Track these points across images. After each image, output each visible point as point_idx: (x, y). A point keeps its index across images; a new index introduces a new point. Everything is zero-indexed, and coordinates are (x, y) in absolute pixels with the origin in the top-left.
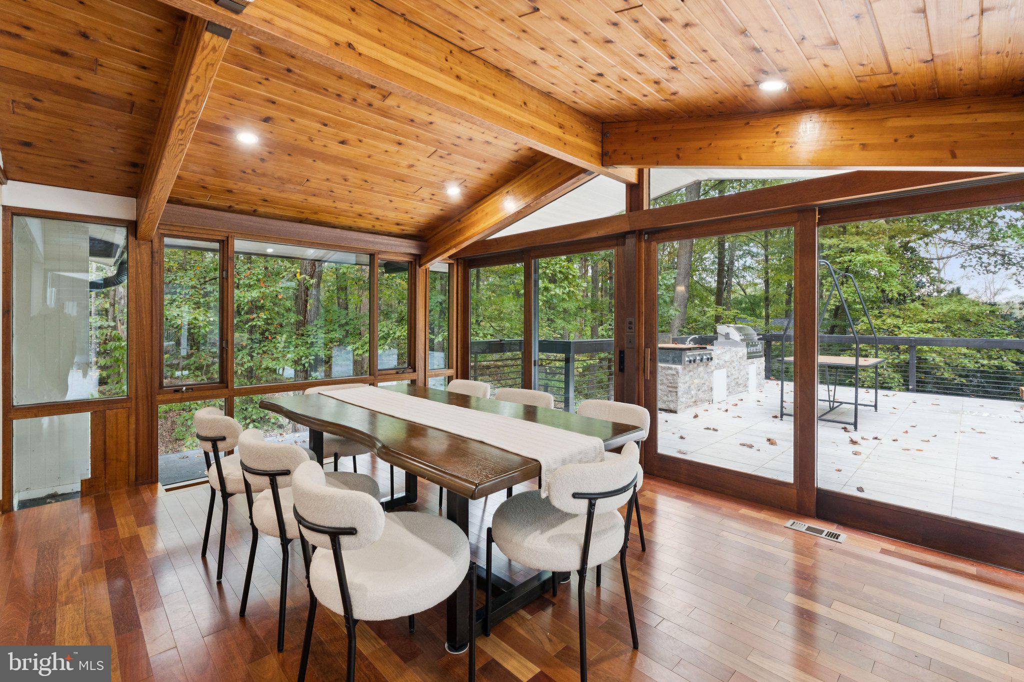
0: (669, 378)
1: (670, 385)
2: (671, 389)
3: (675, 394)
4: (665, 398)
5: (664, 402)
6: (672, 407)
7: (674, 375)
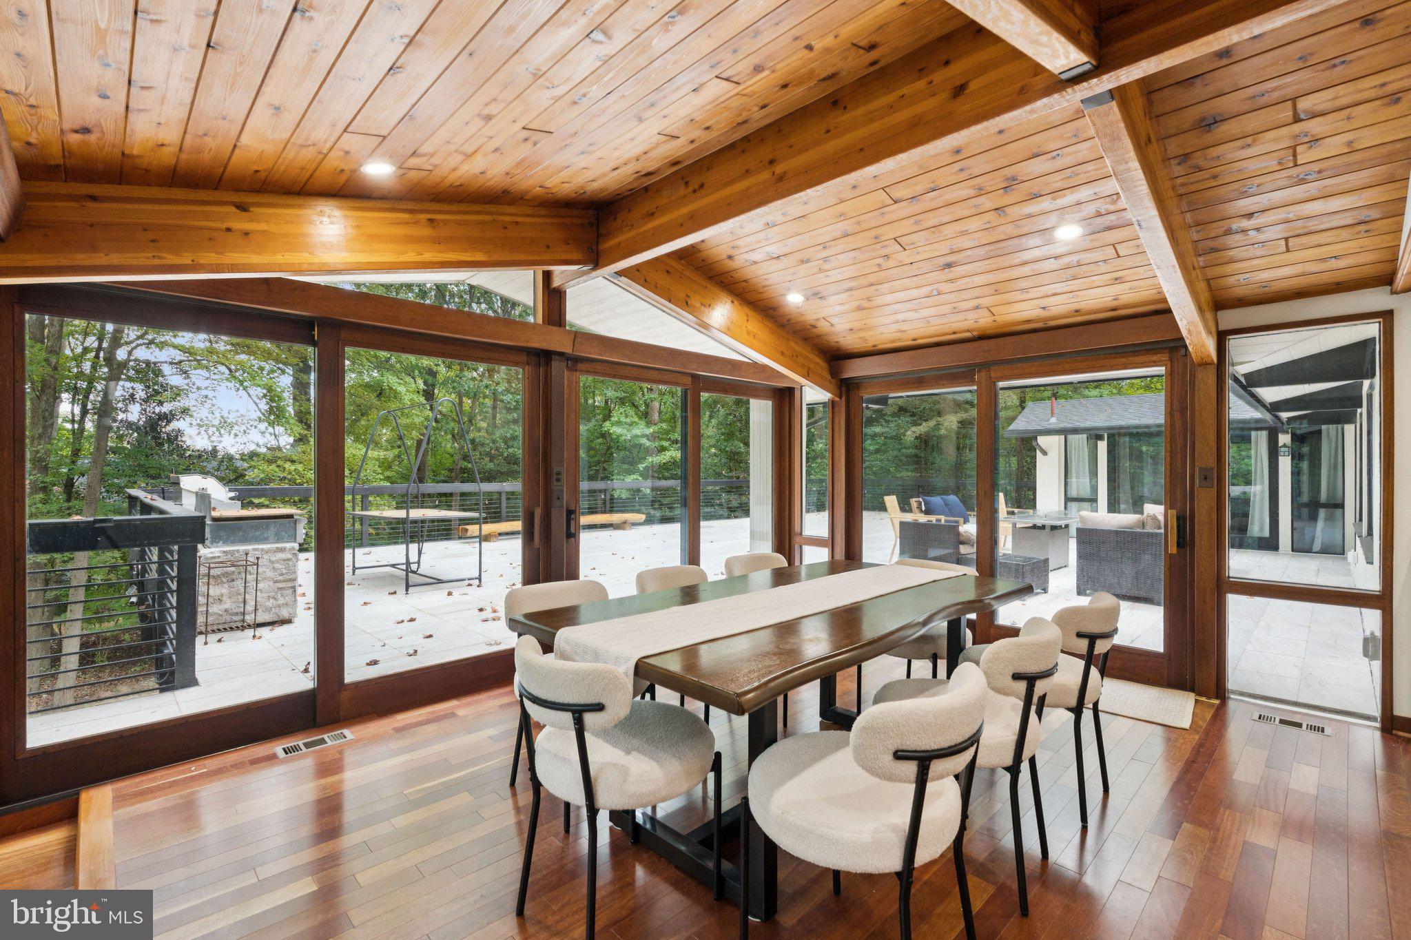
0: (278, 566)
1: (280, 578)
2: (280, 585)
3: (290, 591)
4: (271, 603)
5: (269, 610)
6: (285, 613)
7: (289, 560)
